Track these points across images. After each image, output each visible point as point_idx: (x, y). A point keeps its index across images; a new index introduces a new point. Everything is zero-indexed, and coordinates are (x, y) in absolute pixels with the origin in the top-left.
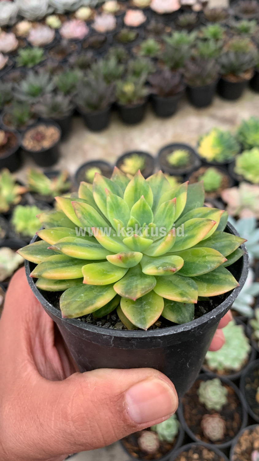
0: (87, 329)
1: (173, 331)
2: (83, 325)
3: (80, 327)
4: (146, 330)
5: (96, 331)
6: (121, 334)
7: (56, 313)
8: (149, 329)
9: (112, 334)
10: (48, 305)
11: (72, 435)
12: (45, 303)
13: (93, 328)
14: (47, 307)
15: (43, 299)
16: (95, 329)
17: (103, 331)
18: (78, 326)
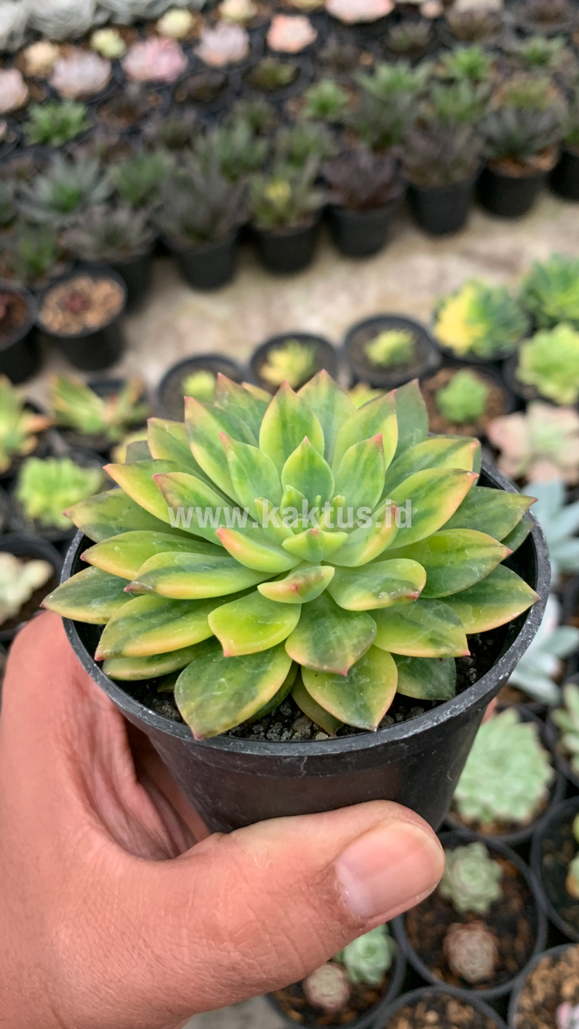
0: (247, 751)
1: (431, 723)
2: (237, 743)
3: (231, 750)
4: (375, 730)
5: (267, 753)
6: (325, 748)
7: (170, 728)
8: (380, 727)
9: (305, 752)
10: (146, 713)
11: (234, 969)
12: (138, 709)
13: (260, 748)
14: (146, 717)
15: (130, 702)
16: (266, 748)
17: (282, 750)
18: (226, 749)
